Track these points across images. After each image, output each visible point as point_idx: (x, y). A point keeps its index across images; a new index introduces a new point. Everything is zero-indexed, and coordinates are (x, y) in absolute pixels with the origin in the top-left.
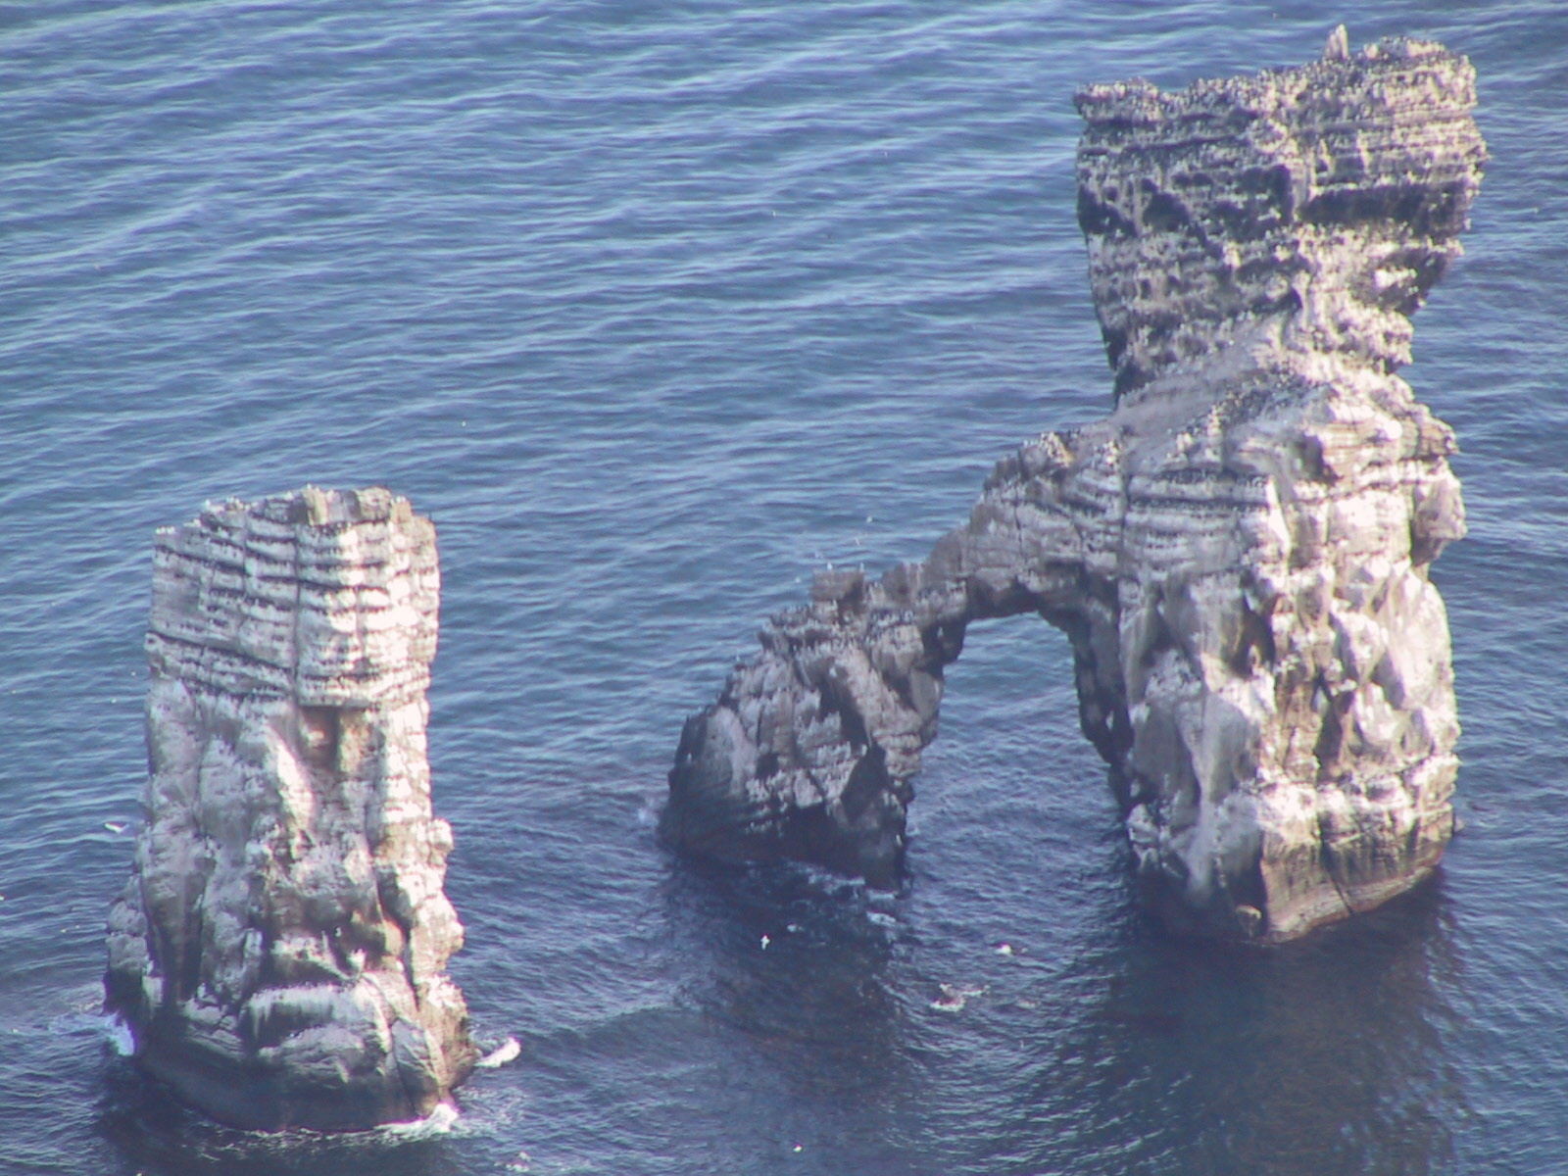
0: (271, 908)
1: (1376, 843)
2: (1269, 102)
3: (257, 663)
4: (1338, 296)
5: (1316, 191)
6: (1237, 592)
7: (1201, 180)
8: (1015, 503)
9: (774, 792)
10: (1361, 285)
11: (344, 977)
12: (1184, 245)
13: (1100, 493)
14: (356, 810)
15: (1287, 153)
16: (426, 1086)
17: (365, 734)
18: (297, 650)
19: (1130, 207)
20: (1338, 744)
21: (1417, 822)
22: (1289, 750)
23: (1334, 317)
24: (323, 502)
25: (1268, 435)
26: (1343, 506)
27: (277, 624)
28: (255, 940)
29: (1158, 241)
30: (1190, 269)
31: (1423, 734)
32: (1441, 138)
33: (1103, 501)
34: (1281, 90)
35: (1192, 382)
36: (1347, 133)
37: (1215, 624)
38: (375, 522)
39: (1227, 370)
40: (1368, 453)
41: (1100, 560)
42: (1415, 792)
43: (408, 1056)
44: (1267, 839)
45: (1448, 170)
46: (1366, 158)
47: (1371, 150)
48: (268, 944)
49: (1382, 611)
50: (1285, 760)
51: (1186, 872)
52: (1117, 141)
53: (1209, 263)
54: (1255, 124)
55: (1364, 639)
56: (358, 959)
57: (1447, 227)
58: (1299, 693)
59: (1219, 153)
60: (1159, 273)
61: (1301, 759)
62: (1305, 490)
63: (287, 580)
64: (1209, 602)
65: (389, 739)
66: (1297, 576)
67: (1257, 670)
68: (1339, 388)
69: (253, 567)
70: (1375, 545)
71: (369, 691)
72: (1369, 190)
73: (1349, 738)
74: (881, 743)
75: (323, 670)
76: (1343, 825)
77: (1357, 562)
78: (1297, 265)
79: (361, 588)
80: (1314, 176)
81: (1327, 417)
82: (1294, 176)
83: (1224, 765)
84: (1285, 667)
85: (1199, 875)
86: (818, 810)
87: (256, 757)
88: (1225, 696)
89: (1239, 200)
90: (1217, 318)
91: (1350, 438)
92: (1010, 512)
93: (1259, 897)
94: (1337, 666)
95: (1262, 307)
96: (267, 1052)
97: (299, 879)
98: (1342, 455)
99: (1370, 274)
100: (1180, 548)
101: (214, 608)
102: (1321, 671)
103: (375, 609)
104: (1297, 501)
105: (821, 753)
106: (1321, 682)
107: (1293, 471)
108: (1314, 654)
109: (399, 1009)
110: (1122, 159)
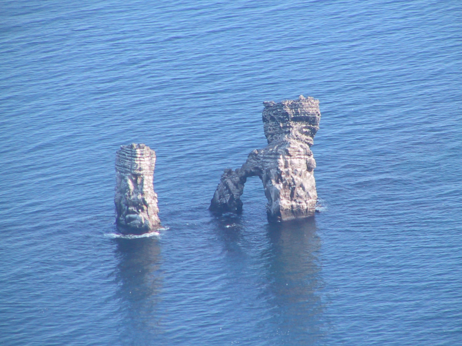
0: (128, 203)
1: (300, 210)
2: (286, 103)
3: (126, 168)
4: (296, 132)
5: (292, 116)
6: (276, 171)
7: (277, 114)
8: (251, 159)
9: (221, 201)
10: (300, 131)
11: (138, 213)
12: (275, 124)
13: (260, 157)
14: (140, 189)
15: (288, 110)
16: (149, 229)
17: (141, 179)
18: (131, 166)
19: (268, 118)
20: (294, 195)
21: (307, 208)
22: (285, 195)
23: (295, 134)
24: (135, 145)
25: (282, 149)
26: (292, 160)
27: (129, 162)
28: (126, 207)
29: (272, 123)
30: (276, 127)
31: (309, 195)
32: (311, 110)
33: (260, 158)
34: (288, 102)
35: (275, 143)
36: (297, 108)
37: (273, 175)
38: (142, 148)
39: (279, 141)
40: (297, 153)
41: (260, 167)
42: (307, 203)
43: (146, 224)
44: (280, 207)
45: (313, 115)
46: (300, 112)
47: (300, 111)
48: (128, 208)
49: (301, 176)
50: (285, 196)
51: (271, 212)
52: (268, 109)
53: (278, 126)
54: (284, 106)
55: (297, 179)
56: (140, 210)
57: (314, 123)
58: (287, 187)
59: (279, 110)
60: (272, 127)
61: (287, 196)
62: (286, 157)
63: (130, 156)
64: (273, 172)
65: (144, 179)
66: (285, 169)
67: (280, 183)
68: (291, 143)
69: (126, 154)
70: (299, 166)
71: (141, 172)
72: (300, 117)
73: (295, 194)
74: (233, 194)
75: (135, 169)
76: (295, 207)
77: (295, 168)
78: (290, 127)
79: (140, 158)
80: (292, 114)
81: (289, 147)
82: (289, 114)
83: (275, 196)
84: (284, 182)
85: (272, 212)
86: (226, 204)
87: (126, 181)
88: (275, 186)
89: (282, 117)
90: (279, 134)
91: (293, 150)
92: (250, 160)
93: (280, 215)
94: (292, 183)
95: (286, 133)
96: (128, 224)
97: (132, 198)
98: (292, 152)
99: (302, 129)
100: (269, 164)
101: (122, 160)
102: (290, 184)
103: (142, 161)
104: (285, 158)
105: (226, 195)
106: (290, 185)
107: (285, 154)
108: (289, 181)
109: (146, 218)
110: (268, 111)
